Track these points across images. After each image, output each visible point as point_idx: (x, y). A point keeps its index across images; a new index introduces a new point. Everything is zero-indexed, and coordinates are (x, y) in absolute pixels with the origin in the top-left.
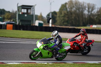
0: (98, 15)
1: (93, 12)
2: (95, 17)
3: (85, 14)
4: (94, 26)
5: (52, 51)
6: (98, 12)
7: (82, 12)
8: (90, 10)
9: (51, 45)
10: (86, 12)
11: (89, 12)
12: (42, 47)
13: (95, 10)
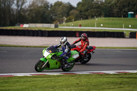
0: (31, 10)
1: (23, 7)
2: (27, 14)
3: (12, 10)
4: (26, 26)
5: (61, 61)
6: (30, 6)
7: (9, 6)
8: (20, 3)
9: (60, 54)
10: (14, 7)
11: (18, 6)
12: (50, 57)
13: (26, 4)
